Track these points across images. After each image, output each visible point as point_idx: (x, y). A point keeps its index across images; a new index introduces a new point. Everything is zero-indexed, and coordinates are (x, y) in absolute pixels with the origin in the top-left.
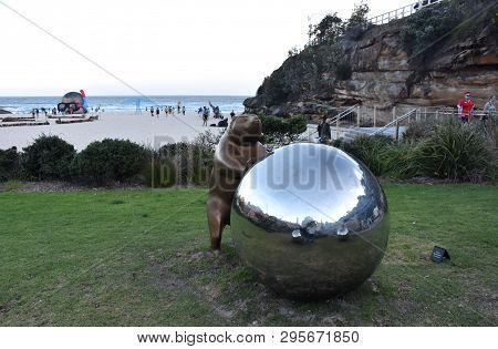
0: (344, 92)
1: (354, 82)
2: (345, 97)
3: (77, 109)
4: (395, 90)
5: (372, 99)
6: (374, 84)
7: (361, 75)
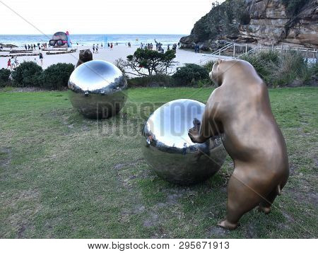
0: (245, 33)
1: (251, 26)
2: (246, 37)
3: (63, 44)
4: (278, 32)
5: (264, 38)
6: (265, 28)
7: (256, 21)
